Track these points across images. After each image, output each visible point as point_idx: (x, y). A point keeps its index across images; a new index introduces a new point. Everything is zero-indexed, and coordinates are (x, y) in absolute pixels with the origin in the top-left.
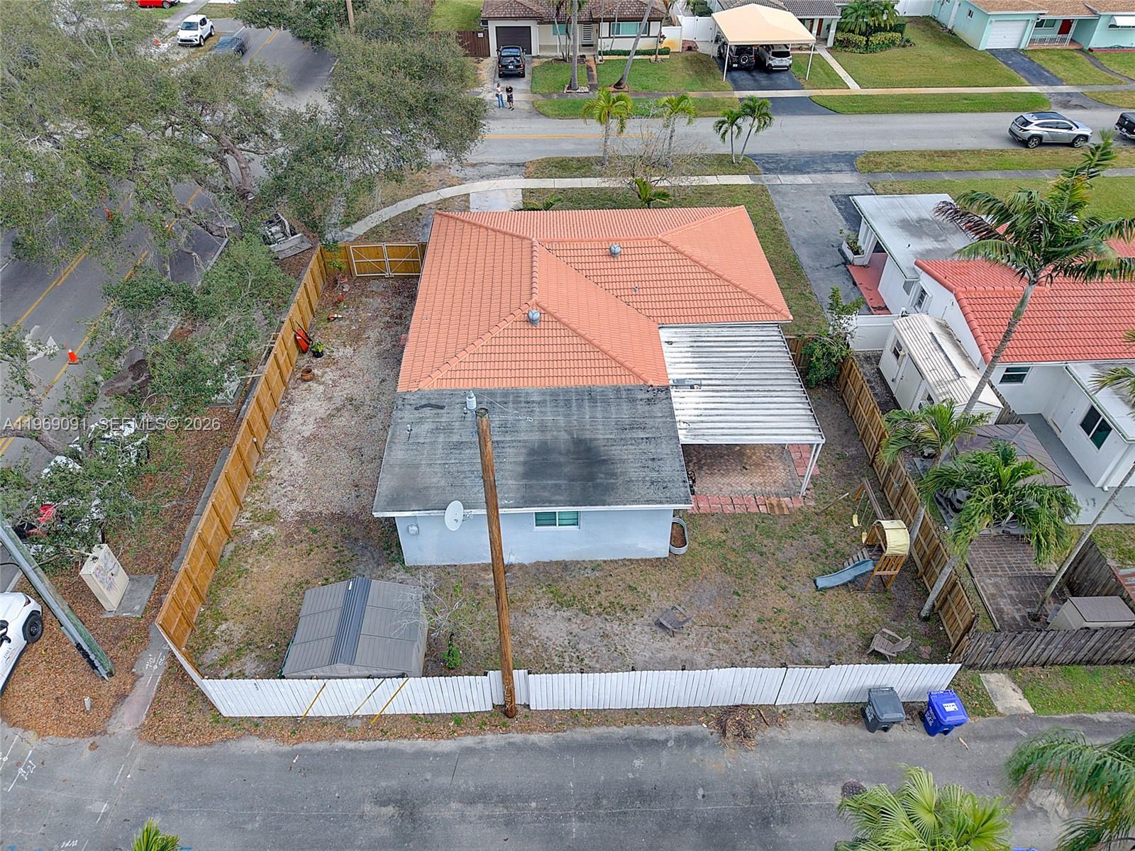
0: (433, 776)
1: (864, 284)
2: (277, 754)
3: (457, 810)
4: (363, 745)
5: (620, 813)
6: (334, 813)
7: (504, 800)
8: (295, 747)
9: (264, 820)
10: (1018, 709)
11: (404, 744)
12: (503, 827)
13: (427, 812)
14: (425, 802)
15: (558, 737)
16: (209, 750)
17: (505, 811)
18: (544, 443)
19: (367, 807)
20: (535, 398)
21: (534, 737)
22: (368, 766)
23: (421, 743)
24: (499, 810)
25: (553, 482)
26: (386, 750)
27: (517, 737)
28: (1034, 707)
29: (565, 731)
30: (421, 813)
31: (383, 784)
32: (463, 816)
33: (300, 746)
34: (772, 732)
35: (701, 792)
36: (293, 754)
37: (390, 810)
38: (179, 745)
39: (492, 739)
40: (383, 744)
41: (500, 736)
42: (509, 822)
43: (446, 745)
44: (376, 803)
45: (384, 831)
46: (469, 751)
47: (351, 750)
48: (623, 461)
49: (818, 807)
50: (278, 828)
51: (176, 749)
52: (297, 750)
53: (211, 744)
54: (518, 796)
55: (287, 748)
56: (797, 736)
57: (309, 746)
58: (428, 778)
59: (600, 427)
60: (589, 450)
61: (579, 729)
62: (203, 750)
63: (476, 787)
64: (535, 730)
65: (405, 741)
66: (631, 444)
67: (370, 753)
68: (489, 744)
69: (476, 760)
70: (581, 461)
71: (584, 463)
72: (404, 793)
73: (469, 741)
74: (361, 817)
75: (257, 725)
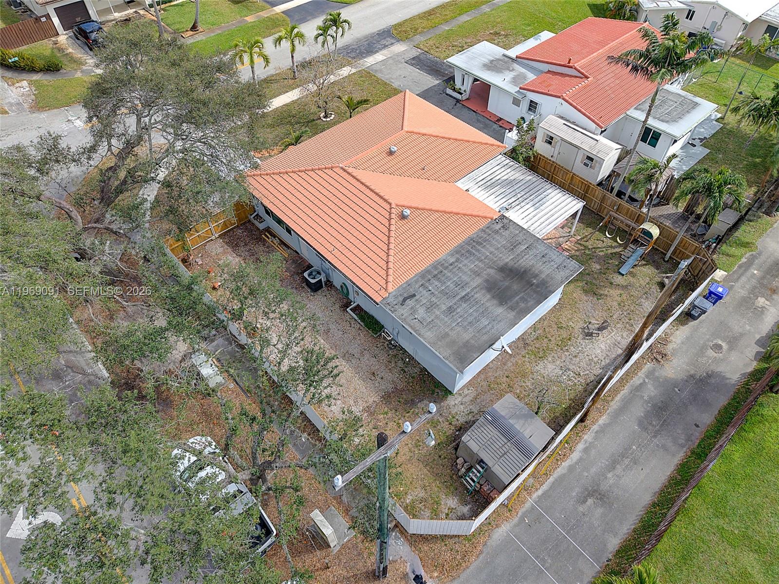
0: (587, 472)
1: (479, 110)
2: (515, 526)
3: (613, 476)
4: (545, 487)
5: (663, 422)
6: (572, 524)
7: (623, 456)
8: (518, 515)
9: (549, 556)
10: (722, 275)
11: (559, 472)
12: (635, 466)
13: (604, 487)
14: (598, 485)
15: (609, 414)
16: (484, 555)
17: (629, 460)
18: (487, 281)
19: (581, 509)
20: (452, 260)
21: (601, 421)
22: (559, 493)
23: (566, 464)
24: (627, 461)
25: (518, 297)
26: (556, 480)
27: (595, 428)
28: (726, 271)
29: (608, 409)
30: (602, 490)
31: (574, 494)
32: (617, 476)
33: (520, 514)
34: (670, 347)
35: (677, 390)
36: (522, 520)
37: (590, 501)
38: (467, 567)
39: (588, 437)
40: (551, 479)
41: (589, 433)
42: (635, 462)
43: (575, 456)
44: (582, 504)
45: (599, 511)
46: (586, 450)
47: (543, 494)
48: (533, 266)
49: (713, 362)
50: (559, 553)
51: (468, 571)
52: (521, 516)
53: (481, 552)
54: (626, 449)
55: (516, 520)
56: (679, 341)
57: (524, 510)
58: (587, 474)
59: (501, 255)
60: (511, 270)
61: (612, 404)
62: (481, 557)
63: (607, 460)
64: (598, 418)
65: (559, 470)
66: (525, 255)
67: (553, 487)
68: (590, 440)
69: (594, 450)
70: (515, 278)
71: (517, 279)
72: (586, 489)
73: (581, 446)
74: (584, 515)
75: (490, 524)
